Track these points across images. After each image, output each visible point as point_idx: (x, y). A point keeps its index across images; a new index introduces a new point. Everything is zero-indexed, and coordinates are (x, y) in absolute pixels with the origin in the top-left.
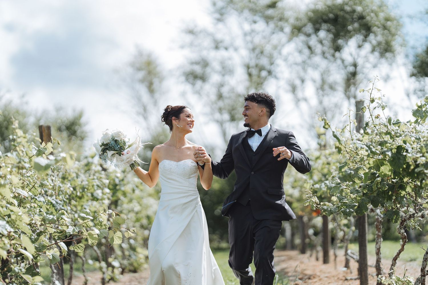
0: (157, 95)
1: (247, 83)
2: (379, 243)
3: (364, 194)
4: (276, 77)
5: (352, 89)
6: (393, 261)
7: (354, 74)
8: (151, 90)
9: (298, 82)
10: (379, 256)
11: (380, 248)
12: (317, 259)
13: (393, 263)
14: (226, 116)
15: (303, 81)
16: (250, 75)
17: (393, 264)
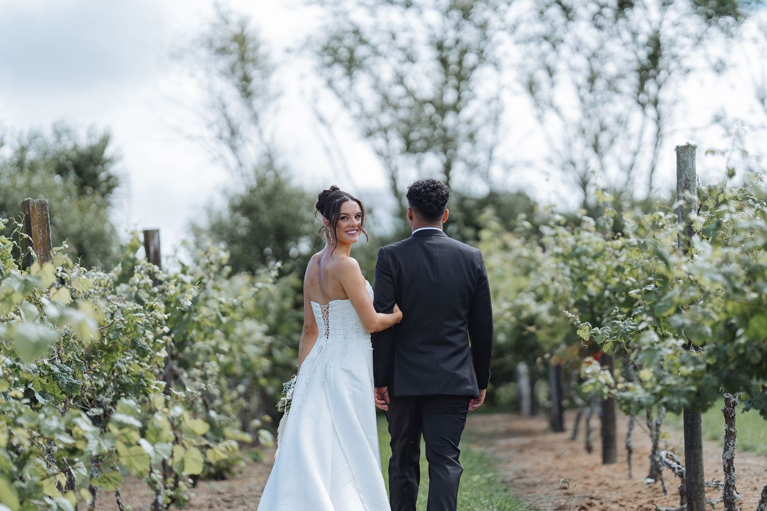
0: (257, 103)
1: (439, 77)
2: (731, 448)
3: (708, 366)
4: (496, 65)
5: (650, 86)
6: (762, 494)
7: (654, 58)
8: (247, 93)
9: (542, 75)
10: (730, 475)
11: (732, 458)
12: (589, 449)
13: (763, 497)
14: (397, 143)
15: (550, 72)
16: (444, 62)
17: (764, 500)
